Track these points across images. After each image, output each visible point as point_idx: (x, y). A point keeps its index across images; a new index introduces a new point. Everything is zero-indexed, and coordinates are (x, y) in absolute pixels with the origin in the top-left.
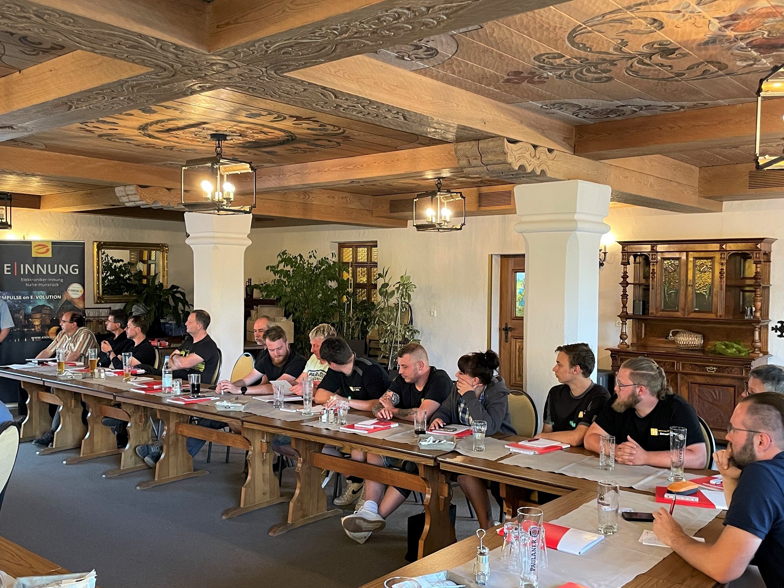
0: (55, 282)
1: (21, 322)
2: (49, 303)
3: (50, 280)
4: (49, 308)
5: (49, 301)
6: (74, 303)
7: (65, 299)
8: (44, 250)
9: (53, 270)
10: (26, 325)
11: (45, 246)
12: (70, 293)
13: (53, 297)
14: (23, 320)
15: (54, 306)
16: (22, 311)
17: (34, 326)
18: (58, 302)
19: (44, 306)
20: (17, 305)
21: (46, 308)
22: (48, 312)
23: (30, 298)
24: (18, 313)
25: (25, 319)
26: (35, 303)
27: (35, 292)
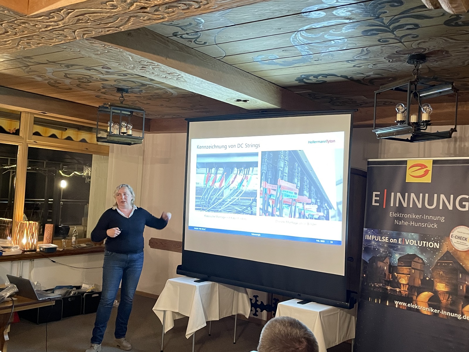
0: (432, 222)
1: (385, 274)
2: (422, 254)
3: (425, 217)
4: (421, 261)
5: (423, 249)
6: (459, 258)
7: (445, 249)
8: (422, 172)
9: (431, 203)
10: (390, 281)
11: (423, 166)
12: (454, 241)
13: (428, 244)
14: (387, 273)
15: (428, 259)
16: (387, 260)
17: (399, 285)
18: (434, 253)
19: (414, 256)
20: (382, 250)
21: (416, 259)
22: (419, 266)
23: (398, 241)
24: (382, 261)
25: (390, 272)
26: (403, 250)
27: (404, 234)
